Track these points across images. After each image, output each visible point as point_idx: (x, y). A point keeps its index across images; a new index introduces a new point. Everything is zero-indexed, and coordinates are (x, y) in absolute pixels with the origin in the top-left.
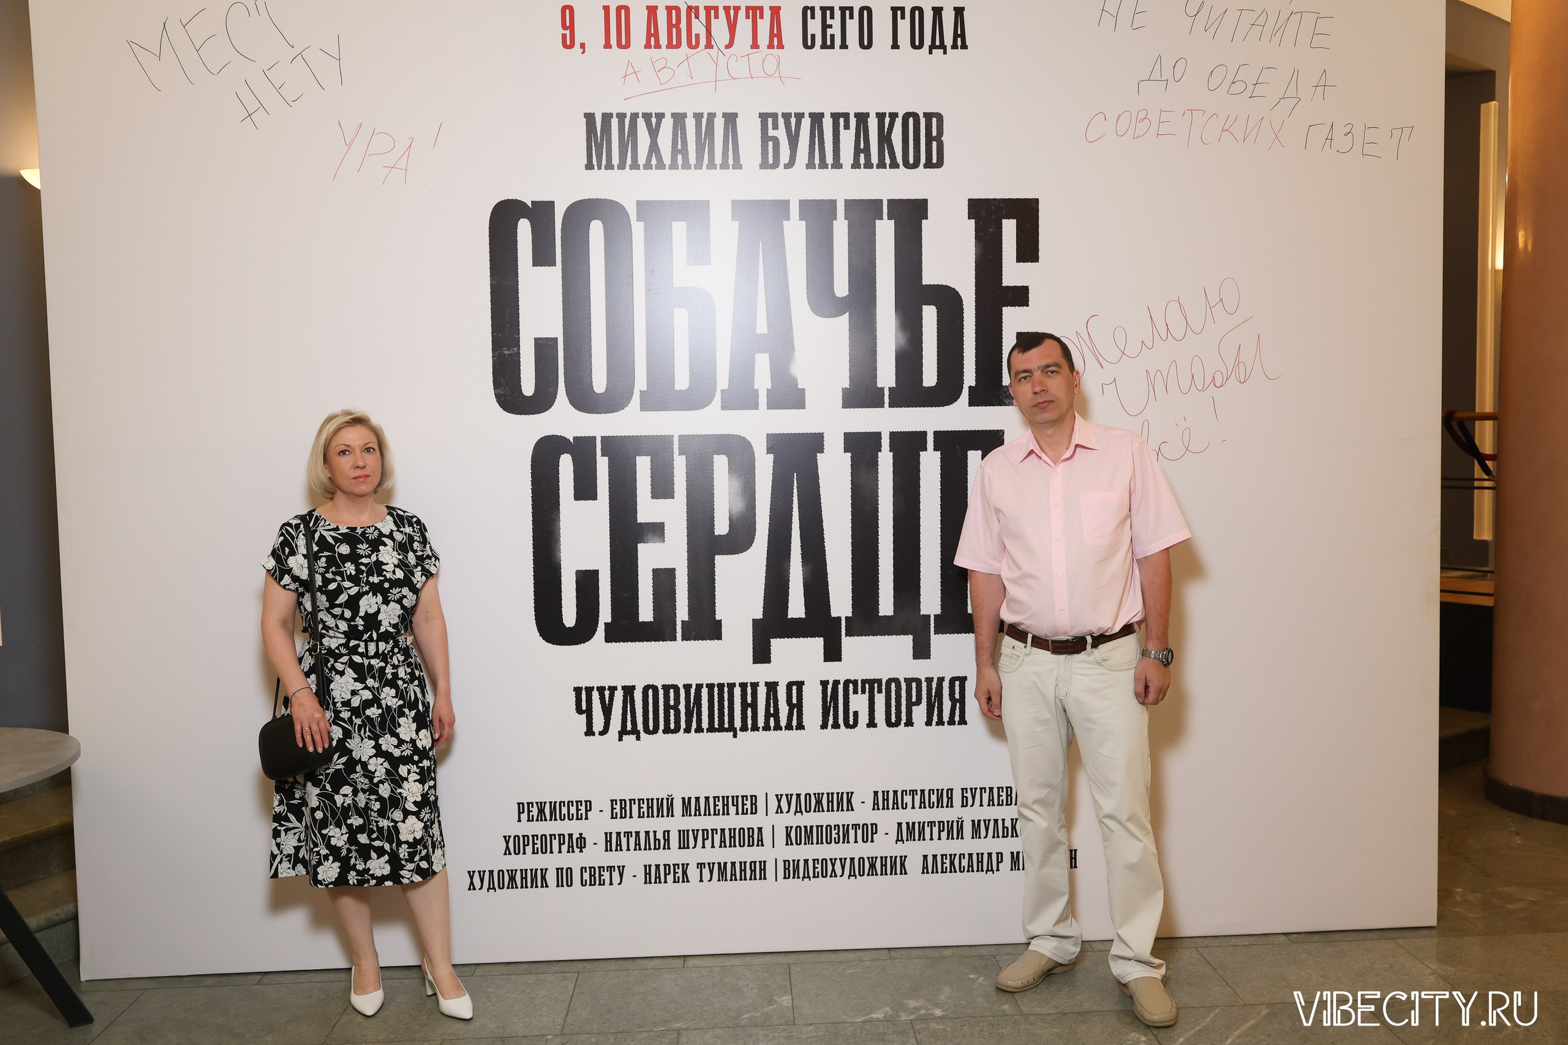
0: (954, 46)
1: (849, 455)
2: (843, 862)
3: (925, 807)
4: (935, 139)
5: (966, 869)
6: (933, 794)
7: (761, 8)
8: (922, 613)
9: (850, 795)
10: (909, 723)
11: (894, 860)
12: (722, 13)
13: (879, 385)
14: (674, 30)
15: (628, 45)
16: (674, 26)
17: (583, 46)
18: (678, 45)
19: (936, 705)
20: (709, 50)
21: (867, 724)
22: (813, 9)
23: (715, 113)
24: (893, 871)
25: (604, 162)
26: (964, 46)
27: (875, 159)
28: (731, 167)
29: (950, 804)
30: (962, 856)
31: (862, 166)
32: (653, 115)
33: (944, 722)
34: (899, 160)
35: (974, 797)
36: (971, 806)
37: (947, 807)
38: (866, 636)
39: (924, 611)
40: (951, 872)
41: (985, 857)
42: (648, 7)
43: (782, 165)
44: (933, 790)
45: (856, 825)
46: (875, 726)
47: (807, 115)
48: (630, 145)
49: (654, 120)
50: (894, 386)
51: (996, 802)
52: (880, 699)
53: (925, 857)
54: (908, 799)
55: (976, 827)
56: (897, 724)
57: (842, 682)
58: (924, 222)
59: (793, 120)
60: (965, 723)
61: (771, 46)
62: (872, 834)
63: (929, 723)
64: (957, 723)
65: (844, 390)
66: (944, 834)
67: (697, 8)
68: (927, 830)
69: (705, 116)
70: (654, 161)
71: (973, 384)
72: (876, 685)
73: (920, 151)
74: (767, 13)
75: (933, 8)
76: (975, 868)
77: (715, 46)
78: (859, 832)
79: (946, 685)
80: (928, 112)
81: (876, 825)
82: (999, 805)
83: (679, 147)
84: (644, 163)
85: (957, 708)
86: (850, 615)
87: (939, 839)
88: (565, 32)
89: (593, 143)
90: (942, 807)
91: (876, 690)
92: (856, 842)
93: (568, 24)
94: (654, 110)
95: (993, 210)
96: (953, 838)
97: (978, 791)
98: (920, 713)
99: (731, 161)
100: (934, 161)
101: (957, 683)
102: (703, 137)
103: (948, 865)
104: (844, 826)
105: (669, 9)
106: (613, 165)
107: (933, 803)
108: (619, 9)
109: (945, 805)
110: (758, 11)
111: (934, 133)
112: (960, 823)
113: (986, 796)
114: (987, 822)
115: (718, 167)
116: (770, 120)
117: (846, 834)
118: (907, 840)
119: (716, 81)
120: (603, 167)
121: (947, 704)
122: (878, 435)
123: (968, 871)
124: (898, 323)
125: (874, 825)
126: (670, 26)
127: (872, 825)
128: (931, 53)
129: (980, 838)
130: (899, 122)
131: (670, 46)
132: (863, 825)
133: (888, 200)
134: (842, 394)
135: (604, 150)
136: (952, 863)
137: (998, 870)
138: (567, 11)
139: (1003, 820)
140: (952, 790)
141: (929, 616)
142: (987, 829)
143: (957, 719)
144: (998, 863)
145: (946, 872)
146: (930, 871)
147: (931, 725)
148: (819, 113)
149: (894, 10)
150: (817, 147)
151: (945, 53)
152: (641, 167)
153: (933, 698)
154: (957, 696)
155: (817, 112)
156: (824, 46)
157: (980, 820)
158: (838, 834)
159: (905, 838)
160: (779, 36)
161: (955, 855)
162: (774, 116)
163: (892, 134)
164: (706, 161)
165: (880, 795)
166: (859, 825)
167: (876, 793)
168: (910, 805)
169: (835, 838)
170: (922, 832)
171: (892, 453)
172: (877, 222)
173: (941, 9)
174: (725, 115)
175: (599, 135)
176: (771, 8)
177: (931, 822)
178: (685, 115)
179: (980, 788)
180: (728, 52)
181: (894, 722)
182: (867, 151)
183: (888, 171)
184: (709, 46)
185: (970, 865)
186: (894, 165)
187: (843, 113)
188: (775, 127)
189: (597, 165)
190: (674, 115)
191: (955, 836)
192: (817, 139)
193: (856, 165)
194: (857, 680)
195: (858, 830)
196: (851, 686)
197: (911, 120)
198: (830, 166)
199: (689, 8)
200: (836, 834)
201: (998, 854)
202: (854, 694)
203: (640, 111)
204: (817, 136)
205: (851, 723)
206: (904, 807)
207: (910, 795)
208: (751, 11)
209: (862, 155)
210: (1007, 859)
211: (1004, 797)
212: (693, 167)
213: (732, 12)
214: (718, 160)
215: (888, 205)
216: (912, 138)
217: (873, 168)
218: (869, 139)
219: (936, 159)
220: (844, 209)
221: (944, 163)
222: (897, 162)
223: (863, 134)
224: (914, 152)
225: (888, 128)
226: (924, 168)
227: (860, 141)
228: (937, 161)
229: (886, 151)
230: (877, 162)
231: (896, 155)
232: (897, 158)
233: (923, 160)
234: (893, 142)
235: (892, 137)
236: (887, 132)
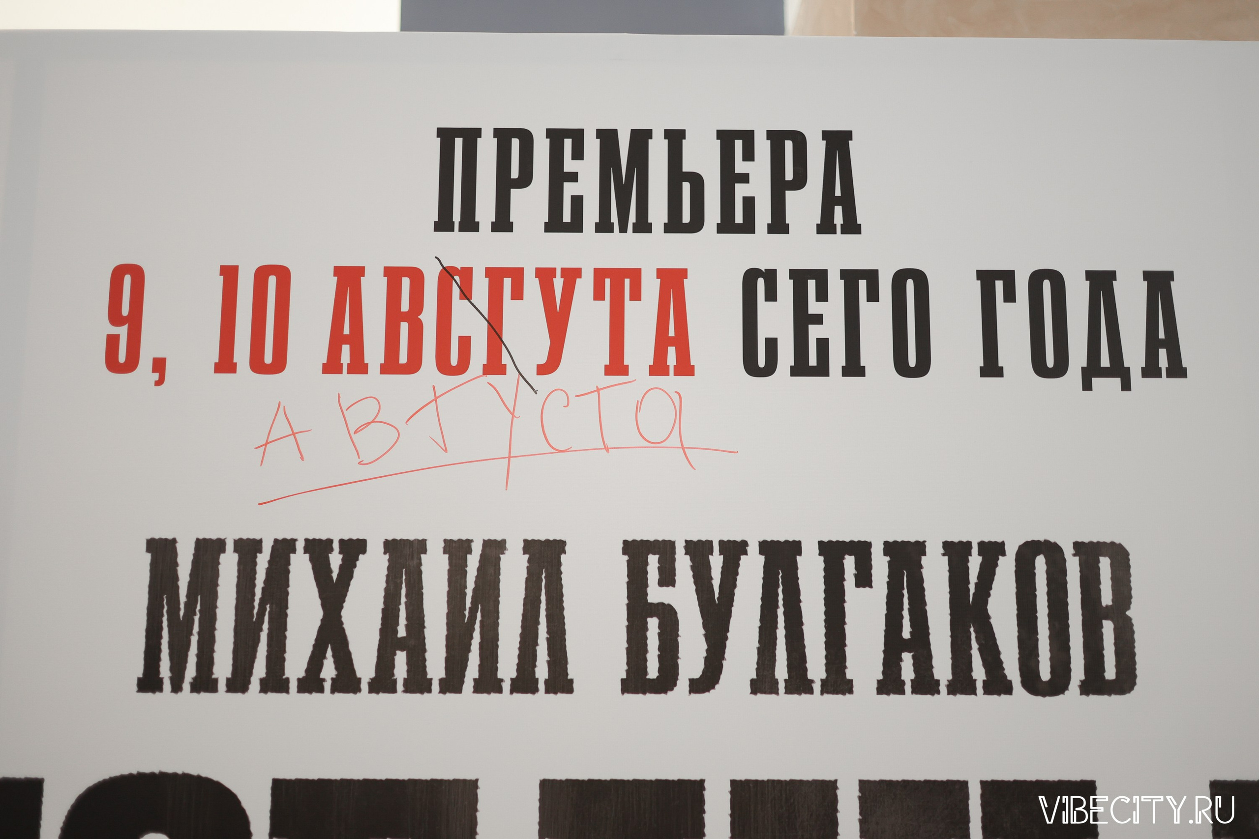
0: (1151, 370)
4: (1108, 613)
7: (635, 275)
12: (532, 285)
14: (404, 327)
15: (279, 365)
16: (405, 317)
17: (159, 365)
18: (414, 365)
20: (492, 378)
22: (770, 276)
23: (504, 542)
25: (191, 672)
26: (1177, 370)
27: (942, 669)
28: (541, 686)
31: (908, 688)
32: (336, 546)
34: (1012, 670)
42: (339, 271)
43: (683, 684)
47: (753, 549)
48: (265, 626)
49: (336, 560)
59: (716, 561)
61: (658, 368)
67: (467, 274)
69: (477, 549)
70: (329, 671)
73: (1069, 648)
74: (651, 287)
75: (1091, 275)
77: (510, 368)
80: (1086, 540)
83: (402, 632)
84: (302, 674)
88: (115, 330)
89: (165, 619)
93: (125, 311)
94: (337, 533)
99: (542, 672)
100: (1110, 673)
102: (468, 604)
105: (393, 275)
106: (216, 680)
108: (262, 274)
110: (627, 282)
111: (1107, 598)
115: (506, 686)
116: (653, 561)
119: (510, 457)
120: (186, 686)
126: (393, 316)
128: (1087, 386)
130: (1006, 568)
131: (390, 366)
133: (982, 782)
135: (194, 639)
138: (128, 279)
148: (787, 542)
149: (987, 278)
150: (781, 632)
151: (1126, 386)
152: (293, 685)
155: (782, 539)
156: (800, 368)
160: (682, 342)
162: (665, 549)
163: (990, 600)
164: (472, 671)
173: (1111, 276)
174: (530, 546)
175: (183, 598)
176: (662, 273)
178: (421, 546)
180: (543, 382)
182: (920, 645)
183: (981, 700)
184: (494, 367)
186: (997, 685)
187: (852, 542)
188: (667, 578)
189: (171, 679)
190: (392, 547)
192: (780, 611)
193: (890, 684)
197: (1040, 563)
198: (817, 687)
199: (447, 274)
203: (300, 535)
204: (781, 603)
208: (608, 281)
209: (907, 659)
212: (436, 686)
213: (558, 283)
214: (507, 668)
215: (982, 796)
216: (1046, 611)
217: (938, 692)
218: (926, 612)
219: (1114, 670)
220: (858, 811)
221: (1138, 681)
222: (1005, 676)
223: (909, 598)
224: (1051, 651)
225: (976, 584)
226: (1081, 694)
227: (902, 617)
228: (1117, 673)
229: (975, 646)
230: (950, 677)
231: (1002, 657)
232: (1004, 665)
233: (1078, 672)
234: (992, 621)
235: (988, 607)
236: (974, 594)
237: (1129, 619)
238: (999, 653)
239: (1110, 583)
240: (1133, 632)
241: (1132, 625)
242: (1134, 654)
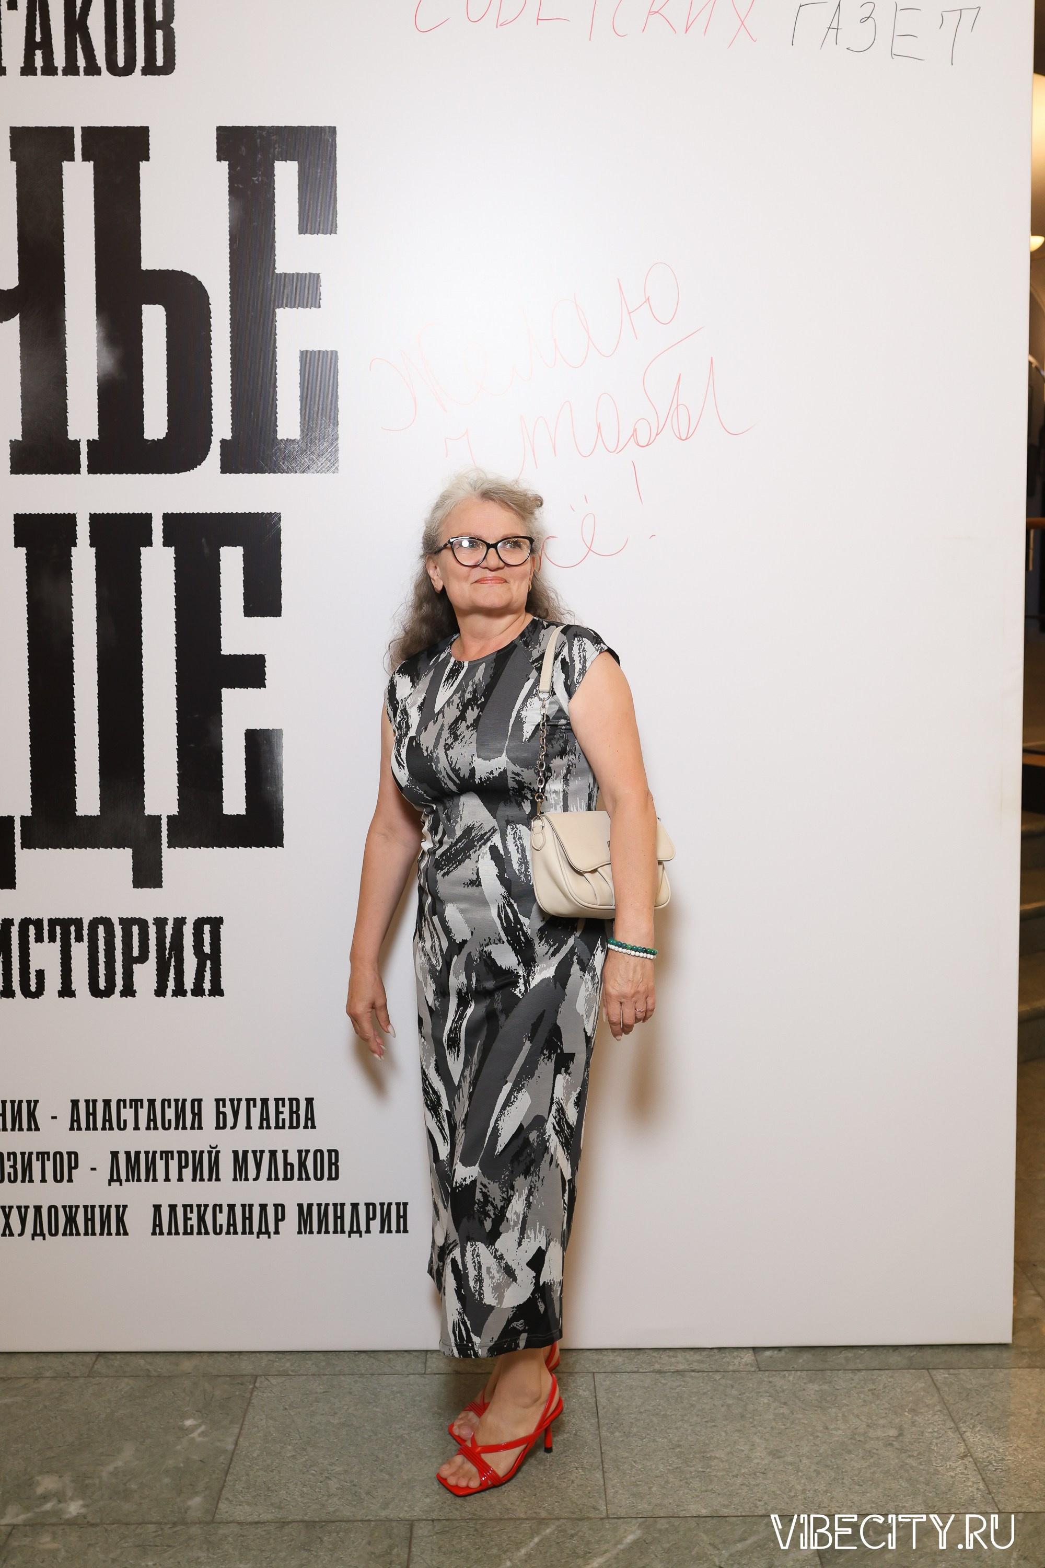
1: (23, 550)
2: (22, 1212)
3: (156, 1128)
4: (160, 25)
5: (225, 1229)
6: (169, 1107)
8: (147, 813)
9: (33, 1105)
10: (129, 991)
11: (106, 1212)
13: (72, 436)
19: (173, 963)
21: (59, 991)
24: (105, 1229)
27: (60, 60)
29: (198, 1124)
30: (217, 1208)
31: (39, 71)
33: (186, 992)
34: (101, 61)
35: (236, 1114)
36: (232, 1128)
37: (192, 1128)
38: (55, 848)
39: (151, 809)
40: (199, 1233)
41: (256, 1211)
44: (169, 1101)
45: (43, 1154)
46: (72, 994)
50: (96, 437)
51: (273, 1124)
52: (80, 952)
53: (157, 1208)
54: (128, 1114)
55: (240, 1162)
56: (109, 992)
57: (17, 922)
58: (143, 165)
60: (221, 993)
62: (70, 1169)
63: (160, 991)
64: (207, 992)
65: (14, 445)
66: (188, 1173)
68: (160, 1164)
71: (228, 436)
72: (73, 928)
73: (135, 47)
76: (240, 1229)
78: (49, 1165)
79: (188, 931)
81: (76, 1154)
82: (277, 1127)
85: (208, 969)
86: (28, 813)
87: (180, 1179)
90: (184, 1128)
91: (73, 936)
92: (44, 1180)
95: (259, 145)
96: (202, 1179)
97: (243, 1104)
98: (146, 974)
100: (160, 62)
101: (207, 928)
103: (194, 1221)
104: (23, 1154)
107: (170, 1121)
109: (188, 1124)
111: (159, 16)
112: (213, 1155)
113: (256, 1113)
114: (258, 1155)
117: (27, 1168)
118: (127, 1180)
121: (190, 963)
122: (70, 519)
123: (228, 1233)
124: (101, 334)
125: (73, 1155)
127: (69, 1154)
129: (246, 1179)
132: (55, 1154)
133: (82, 128)
134: (9, 451)
136: (201, 1219)
137: (277, 1232)
139: (285, 1152)
140: (200, 1101)
141: (159, 818)
142: (258, 1166)
143: (207, 986)
144: (277, 1221)
145: (192, 1233)
146: (165, 1230)
147: (164, 995)
153: (167, 952)
154: (207, 949)
157: (247, 1151)
158: (14, 1167)
159: (123, 1176)
161: (206, 1206)
163: (89, 17)
165: (82, 1107)
166: (48, 1153)
167: (75, 1103)
168: (131, 1124)
169: (9, 1174)
170: (151, 1167)
171: (94, 550)
172: (66, 164)
177: (167, 1153)
179: (247, 1100)
181: (103, 988)
182: (47, 45)
183: (82, 79)
185: (232, 1224)
186: (92, 69)
191: (206, 1176)
193: (28, 69)
194: (42, 920)
195: (46, 1162)
196: (32, 928)
200: (11, 1167)
201: (276, 1206)
202: (36, 942)
205: (33, 988)
206: (122, 1127)
207: (131, 1107)
209: (39, 54)
210: (292, 1215)
211: (286, 1115)
215: (82, 136)
216: (123, 24)
217: (57, 74)
218: (50, 25)
219: (162, 60)
220: (9, 145)
221: (176, 67)
222: (97, 64)
223: (40, 17)
224: (125, 48)
225: (81, 8)
226: (142, 75)
227: (35, 29)
228: (164, 62)
229: (79, 46)
230: (64, 65)
231: (95, 53)
232: (96, 58)
233: (140, 61)
234: (90, 30)
235: (88, 22)
236: (79, 14)
237: (173, 29)
238: (93, 50)
239: (162, 6)
240: (174, 37)
241: (174, 33)
242: (175, 51)
